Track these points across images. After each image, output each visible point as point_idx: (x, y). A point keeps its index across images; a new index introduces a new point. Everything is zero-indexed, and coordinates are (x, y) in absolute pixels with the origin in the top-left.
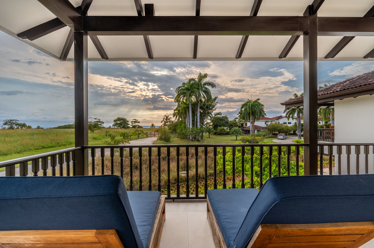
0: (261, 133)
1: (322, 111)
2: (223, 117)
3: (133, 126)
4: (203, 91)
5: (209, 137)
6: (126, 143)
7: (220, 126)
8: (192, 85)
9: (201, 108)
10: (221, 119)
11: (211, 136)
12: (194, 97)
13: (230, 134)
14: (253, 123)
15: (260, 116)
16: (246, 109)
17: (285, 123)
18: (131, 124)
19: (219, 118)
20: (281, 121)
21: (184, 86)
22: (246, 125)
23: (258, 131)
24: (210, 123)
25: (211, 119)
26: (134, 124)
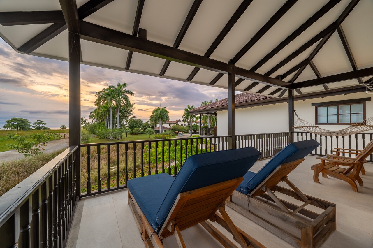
0: (167, 132)
1: (204, 117)
2: (138, 120)
3: (36, 127)
4: (123, 98)
5: (127, 137)
6: (41, 145)
7: (136, 127)
8: (112, 91)
9: (120, 112)
10: (136, 122)
11: (128, 136)
12: (113, 102)
13: (145, 134)
14: (161, 125)
15: (166, 120)
16: (156, 114)
17: (182, 125)
18: (33, 126)
19: (135, 121)
20: (180, 124)
21: (104, 92)
22: (156, 126)
23: (165, 131)
24: (126, 125)
25: (127, 122)
26: (38, 126)
